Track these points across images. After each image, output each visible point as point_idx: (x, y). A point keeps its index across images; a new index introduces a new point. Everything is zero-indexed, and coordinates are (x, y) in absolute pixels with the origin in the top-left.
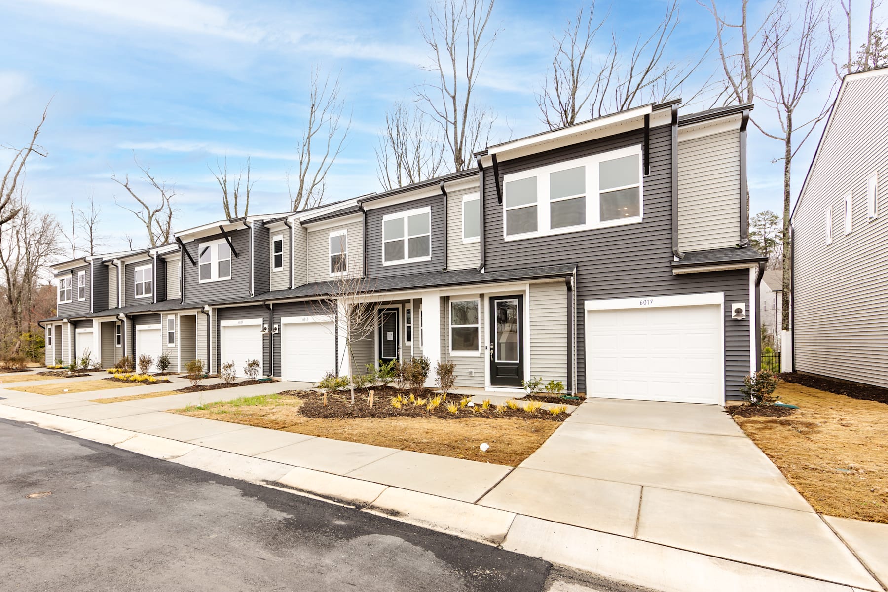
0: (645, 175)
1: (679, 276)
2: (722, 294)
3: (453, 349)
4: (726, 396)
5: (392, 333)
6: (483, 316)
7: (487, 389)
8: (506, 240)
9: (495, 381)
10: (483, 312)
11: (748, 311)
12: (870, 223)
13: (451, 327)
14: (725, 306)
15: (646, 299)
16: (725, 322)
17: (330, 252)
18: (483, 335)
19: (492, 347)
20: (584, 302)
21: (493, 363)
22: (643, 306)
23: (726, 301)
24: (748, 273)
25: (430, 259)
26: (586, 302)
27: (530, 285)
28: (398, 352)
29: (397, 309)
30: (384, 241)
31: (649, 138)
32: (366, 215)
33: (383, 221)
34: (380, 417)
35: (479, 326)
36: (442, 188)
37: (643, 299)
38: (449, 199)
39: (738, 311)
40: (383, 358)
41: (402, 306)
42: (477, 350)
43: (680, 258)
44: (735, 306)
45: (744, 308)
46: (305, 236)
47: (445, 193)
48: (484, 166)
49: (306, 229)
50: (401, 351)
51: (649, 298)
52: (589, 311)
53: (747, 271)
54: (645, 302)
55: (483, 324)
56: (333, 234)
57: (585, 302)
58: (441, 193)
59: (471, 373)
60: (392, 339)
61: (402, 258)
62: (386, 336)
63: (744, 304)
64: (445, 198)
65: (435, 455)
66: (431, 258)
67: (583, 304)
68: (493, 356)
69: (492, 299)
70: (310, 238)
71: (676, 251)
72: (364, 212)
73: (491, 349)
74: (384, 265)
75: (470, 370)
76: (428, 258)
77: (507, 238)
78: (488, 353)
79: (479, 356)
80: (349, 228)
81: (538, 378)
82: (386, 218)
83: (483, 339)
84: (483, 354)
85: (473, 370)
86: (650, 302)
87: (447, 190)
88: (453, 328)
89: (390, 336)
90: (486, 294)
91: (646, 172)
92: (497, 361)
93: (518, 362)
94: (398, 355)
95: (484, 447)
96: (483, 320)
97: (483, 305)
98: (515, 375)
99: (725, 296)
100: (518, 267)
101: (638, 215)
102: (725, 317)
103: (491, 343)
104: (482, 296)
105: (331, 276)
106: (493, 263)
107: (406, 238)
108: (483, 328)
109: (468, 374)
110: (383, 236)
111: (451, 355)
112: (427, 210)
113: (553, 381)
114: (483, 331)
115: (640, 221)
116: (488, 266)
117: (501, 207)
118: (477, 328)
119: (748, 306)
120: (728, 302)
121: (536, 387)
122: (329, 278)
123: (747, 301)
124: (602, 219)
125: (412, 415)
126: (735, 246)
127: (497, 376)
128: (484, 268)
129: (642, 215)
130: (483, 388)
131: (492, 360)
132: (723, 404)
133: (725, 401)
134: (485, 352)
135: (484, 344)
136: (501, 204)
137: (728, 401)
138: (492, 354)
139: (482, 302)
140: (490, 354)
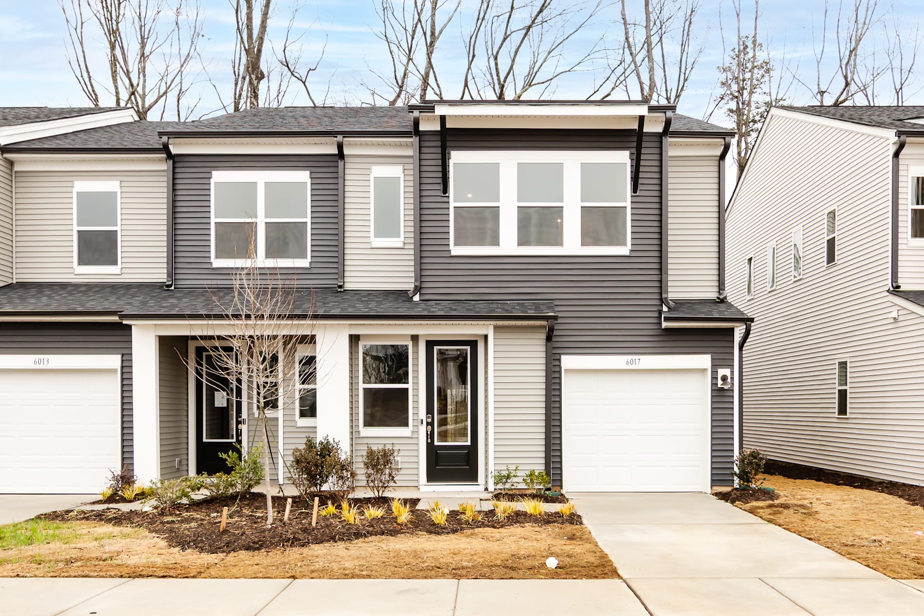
0: (633, 193)
1: (667, 330)
2: (710, 356)
3: (366, 425)
4: (712, 481)
5: (225, 394)
6: (416, 371)
7: (422, 489)
8: (453, 253)
9: (433, 475)
10: (416, 365)
11: (732, 378)
12: (795, 282)
13: (362, 386)
14: (712, 372)
15: (634, 357)
16: (712, 390)
17: (75, 222)
18: (416, 402)
19: (430, 420)
20: (560, 357)
21: (430, 446)
22: (630, 367)
23: (713, 366)
24: (732, 334)
25: (308, 265)
26: (564, 358)
27: (496, 327)
28: (238, 429)
30: (213, 220)
31: (641, 146)
32: (174, 163)
33: (212, 181)
34: (344, 540)
35: (409, 386)
36: (340, 147)
37: (629, 357)
38: (347, 166)
39: (724, 378)
40: (205, 440)
42: (406, 425)
43: (669, 308)
44: (722, 372)
45: (729, 374)
46: (9, 177)
47: (341, 155)
48: (422, 127)
49: (11, 163)
50: (244, 428)
51: (637, 357)
52: (566, 370)
53: (731, 331)
54: (632, 362)
55: (416, 383)
56: (82, 186)
57: (562, 356)
58: (336, 152)
60: (225, 405)
61: (253, 256)
62: (212, 399)
63: (729, 370)
64: (341, 163)
65: (512, 580)
66: (311, 263)
67: (559, 360)
68: (430, 436)
69: (430, 344)
70: (19, 185)
71: (666, 298)
72: (170, 156)
73: (428, 424)
74: (214, 265)
76: (304, 263)
77: (456, 251)
78: (423, 430)
79: (409, 435)
80: (123, 179)
81: (513, 467)
82: (219, 176)
83: (416, 408)
84: (415, 433)
85: (399, 459)
86: (637, 361)
87: (346, 151)
88: (364, 389)
89: (220, 399)
90: (422, 335)
91: (635, 189)
92: (436, 443)
93: (469, 443)
94: (239, 436)
95: (552, 563)
96: (416, 377)
97: (416, 352)
98: (464, 464)
99: (712, 359)
100: (471, 297)
101: (625, 244)
102: (712, 384)
103: (427, 414)
104: (415, 338)
105: (76, 272)
106: (434, 287)
107: (261, 221)
108: (416, 389)
110: (212, 209)
111: (362, 435)
112: (303, 176)
113: (534, 470)
114: (416, 395)
115: (627, 253)
116: (423, 291)
117: (445, 199)
118: (407, 389)
119: (732, 372)
120: (715, 366)
121: (508, 481)
122: (72, 276)
123: (731, 366)
124: (584, 243)
125: (387, 533)
126: (716, 298)
127: (437, 467)
128: (419, 293)
129: (629, 246)
130: (415, 488)
131: (429, 441)
132: (709, 491)
133: (711, 488)
134: (418, 429)
135: (418, 416)
136: (447, 194)
137: (715, 488)
138: (429, 433)
139: (415, 348)
140: (427, 432)
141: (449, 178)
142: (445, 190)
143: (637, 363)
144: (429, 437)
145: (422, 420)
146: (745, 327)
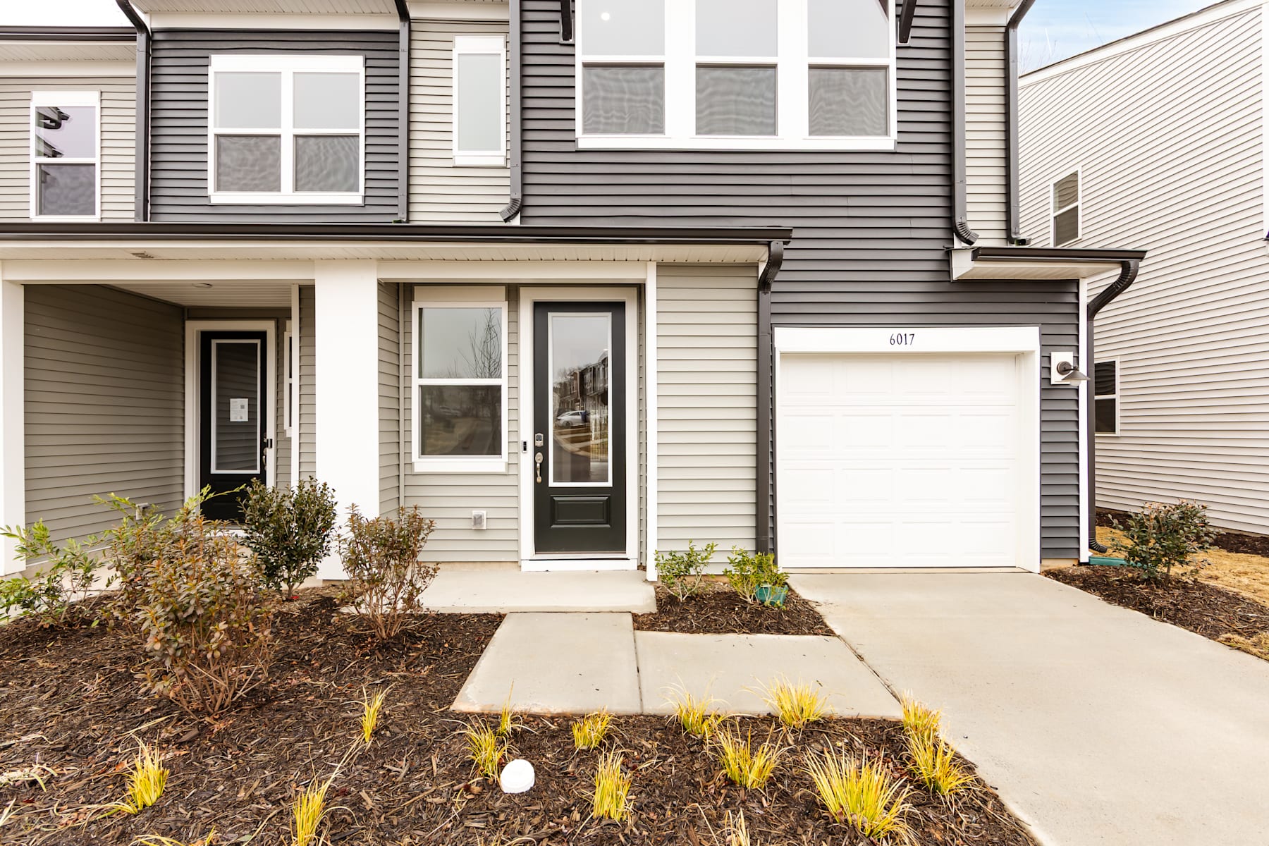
0: (900, 42)
1: (963, 285)
2: (1037, 328)
3: (424, 451)
4: (1042, 549)
5: (245, 401)
6: (514, 355)
7: (527, 566)
8: (581, 145)
9: (546, 540)
10: (514, 344)
13: (417, 382)
14: (1042, 357)
15: (903, 331)
16: (1042, 390)
17: (33, 151)
18: (514, 410)
19: (539, 443)
21: (542, 492)
22: (896, 348)
23: (1043, 346)
24: (1077, 290)
25: (359, 201)
26: (779, 332)
27: (660, 266)
28: (262, 454)
29: (262, 335)
30: (212, 131)
33: (212, 70)
35: (503, 382)
36: (401, 1)
37: (896, 331)
38: (416, 37)
39: (1063, 369)
40: (213, 471)
41: (277, 328)
42: (497, 451)
43: (968, 241)
44: (1059, 357)
45: (1070, 361)
50: (270, 453)
51: (908, 331)
52: (784, 355)
53: (1075, 284)
54: (900, 339)
55: (514, 377)
56: (41, 98)
57: (777, 330)
59: (478, 520)
60: (245, 419)
61: (275, 186)
62: (224, 411)
63: (1071, 354)
64: (403, 29)
66: (364, 198)
67: (772, 336)
68: (541, 470)
69: (541, 307)
71: (960, 226)
72: (141, 28)
73: (536, 450)
74: (214, 201)
75: (475, 512)
76: (354, 197)
77: (586, 141)
78: (527, 461)
79: (502, 469)
80: (104, 88)
82: (221, 63)
83: (514, 421)
84: (513, 465)
85: (483, 512)
86: (909, 338)
87: (415, 13)
88: (422, 388)
89: (239, 410)
91: (903, 36)
92: (552, 484)
93: (609, 484)
94: (263, 466)
96: (514, 366)
97: (514, 322)
98: (601, 520)
99: (1042, 335)
101: (886, 131)
102: (1042, 379)
103: (535, 432)
104: (513, 293)
106: (548, 205)
107: (286, 132)
108: (514, 388)
109: (470, 525)
110: (211, 115)
111: (417, 470)
112: (354, 63)
114: (515, 399)
115: (891, 147)
116: (527, 212)
117: (568, 50)
118: (498, 388)
119: (1076, 358)
120: (1047, 347)
123: (1075, 347)
124: (815, 129)
127: (553, 526)
128: (519, 215)
129: (894, 135)
130: (514, 564)
131: (539, 480)
132: (1037, 568)
133: (1041, 562)
134: (518, 459)
135: (518, 436)
136: (571, 40)
137: (1045, 562)
138: (538, 465)
139: (513, 314)
140: (535, 463)
141: (574, 12)
142: (568, 32)
143: (909, 342)
144: (538, 472)
145: (525, 443)
146: (1119, 271)
